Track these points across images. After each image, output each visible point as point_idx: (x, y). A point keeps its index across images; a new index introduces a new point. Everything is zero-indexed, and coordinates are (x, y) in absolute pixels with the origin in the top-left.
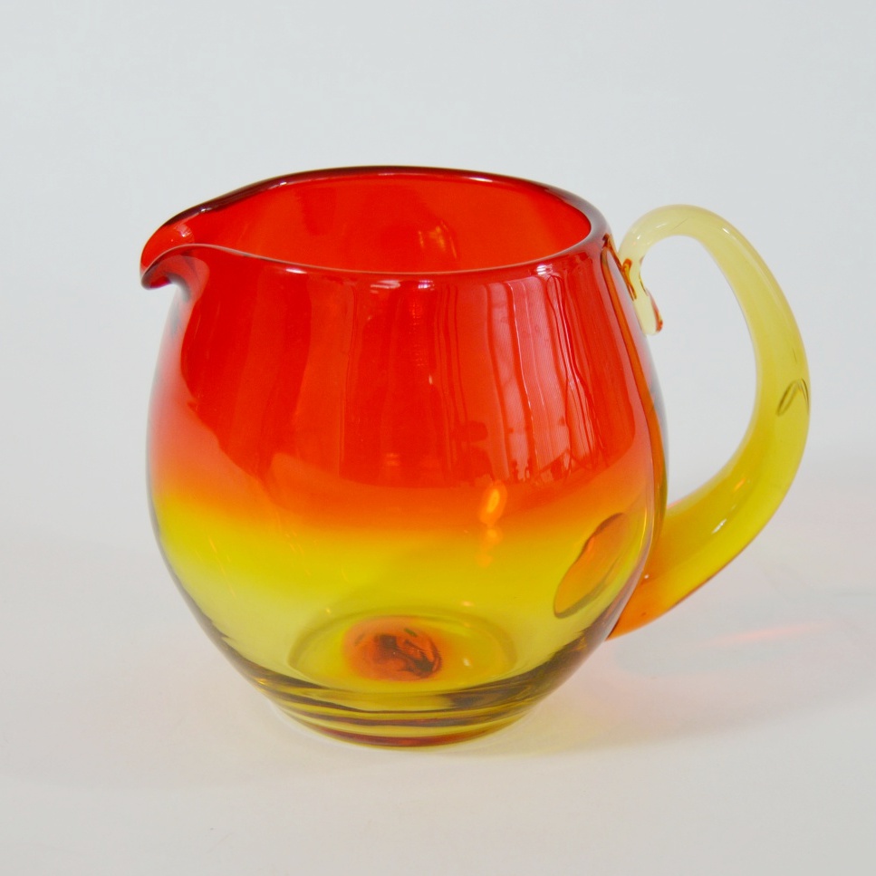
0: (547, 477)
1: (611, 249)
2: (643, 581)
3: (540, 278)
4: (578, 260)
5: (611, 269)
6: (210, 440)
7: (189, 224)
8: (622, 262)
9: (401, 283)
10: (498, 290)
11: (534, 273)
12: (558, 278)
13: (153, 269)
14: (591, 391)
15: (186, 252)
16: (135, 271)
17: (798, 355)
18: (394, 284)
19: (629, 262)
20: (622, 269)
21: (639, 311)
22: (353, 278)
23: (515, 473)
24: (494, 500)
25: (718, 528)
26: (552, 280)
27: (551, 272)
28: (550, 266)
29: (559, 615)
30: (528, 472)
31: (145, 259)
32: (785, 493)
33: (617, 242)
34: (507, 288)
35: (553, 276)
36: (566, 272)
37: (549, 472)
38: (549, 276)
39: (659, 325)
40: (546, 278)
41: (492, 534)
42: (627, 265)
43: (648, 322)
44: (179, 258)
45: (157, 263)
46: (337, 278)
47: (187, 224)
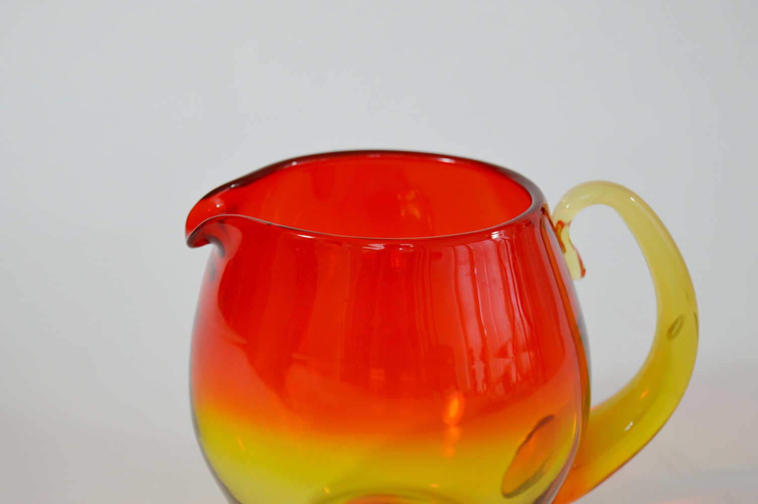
0: (500, 390)
1: (548, 215)
2: (574, 469)
3: (494, 241)
4: (524, 227)
5: (547, 230)
6: (241, 358)
7: (223, 198)
8: (555, 223)
9: (384, 246)
10: (462, 249)
11: (490, 238)
12: (508, 240)
13: (196, 233)
14: (532, 319)
15: (222, 221)
16: (181, 235)
17: (689, 294)
18: (379, 247)
19: (561, 224)
20: (555, 230)
21: (569, 261)
22: (349, 241)
23: (475, 385)
24: (455, 407)
25: (628, 428)
26: (503, 242)
27: (503, 236)
28: (502, 232)
29: (507, 496)
30: (485, 385)
31: (189, 226)
32: (680, 399)
33: (551, 210)
34: (469, 249)
35: (505, 239)
36: (514, 236)
37: (501, 384)
38: (501, 239)
39: (583, 272)
40: (498, 240)
41: (454, 431)
42: (560, 226)
43: (575, 271)
44: (216, 225)
45: (198, 229)
46: (338, 242)
47: (221, 197)
